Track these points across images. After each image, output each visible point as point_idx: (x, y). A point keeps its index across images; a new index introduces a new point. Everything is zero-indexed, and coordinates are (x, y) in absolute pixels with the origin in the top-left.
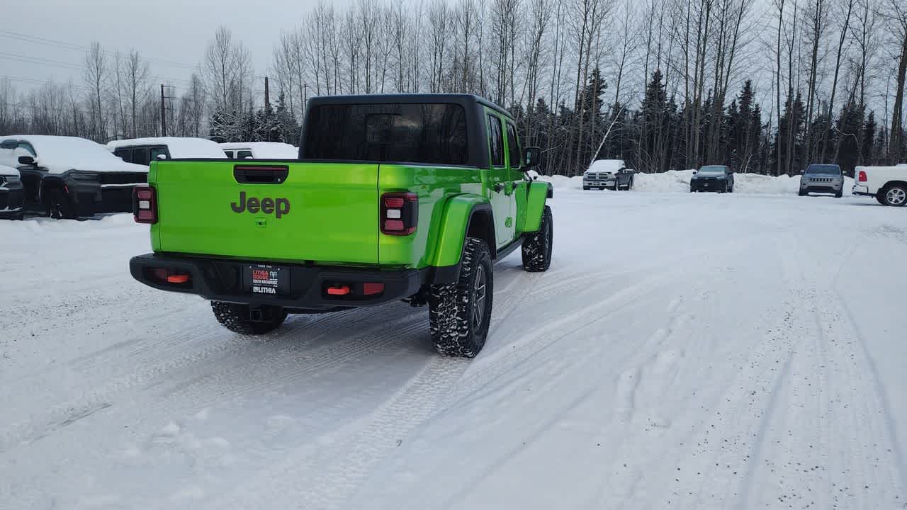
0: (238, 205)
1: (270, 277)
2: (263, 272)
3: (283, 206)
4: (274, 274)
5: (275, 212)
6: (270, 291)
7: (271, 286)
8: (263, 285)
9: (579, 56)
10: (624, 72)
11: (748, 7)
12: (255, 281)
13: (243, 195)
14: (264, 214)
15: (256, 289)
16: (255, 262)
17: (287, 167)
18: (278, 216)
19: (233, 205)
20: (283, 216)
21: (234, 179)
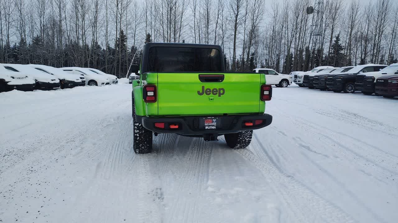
0: (201, 92)
1: (213, 122)
2: (209, 120)
3: (222, 92)
4: (214, 120)
5: (218, 94)
6: (213, 128)
7: (213, 126)
8: (209, 126)
9: (116, 24)
10: (136, 33)
11: (185, 11)
12: (206, 124)
13: (203, 87)
14: (213, 95)
15: (207, 128)
16: (206, 116)
17: (224, 75)
18: (219, 96)
19: (199, 92)
20: (221, 95)
21: (199, 81)
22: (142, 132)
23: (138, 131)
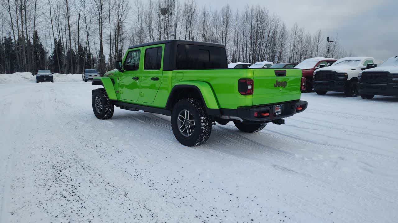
3: (285, 84)
4: (280, 107)
7: (279, 112)
12: (276, 111)
13: (277, 80)
14: (281, 87)
15: (276, 114)
17: (286, 70)
19: (275, 85)
20: (285, 87)
21: (275, 75)
22: (207, 124)
23: (204, 124)
